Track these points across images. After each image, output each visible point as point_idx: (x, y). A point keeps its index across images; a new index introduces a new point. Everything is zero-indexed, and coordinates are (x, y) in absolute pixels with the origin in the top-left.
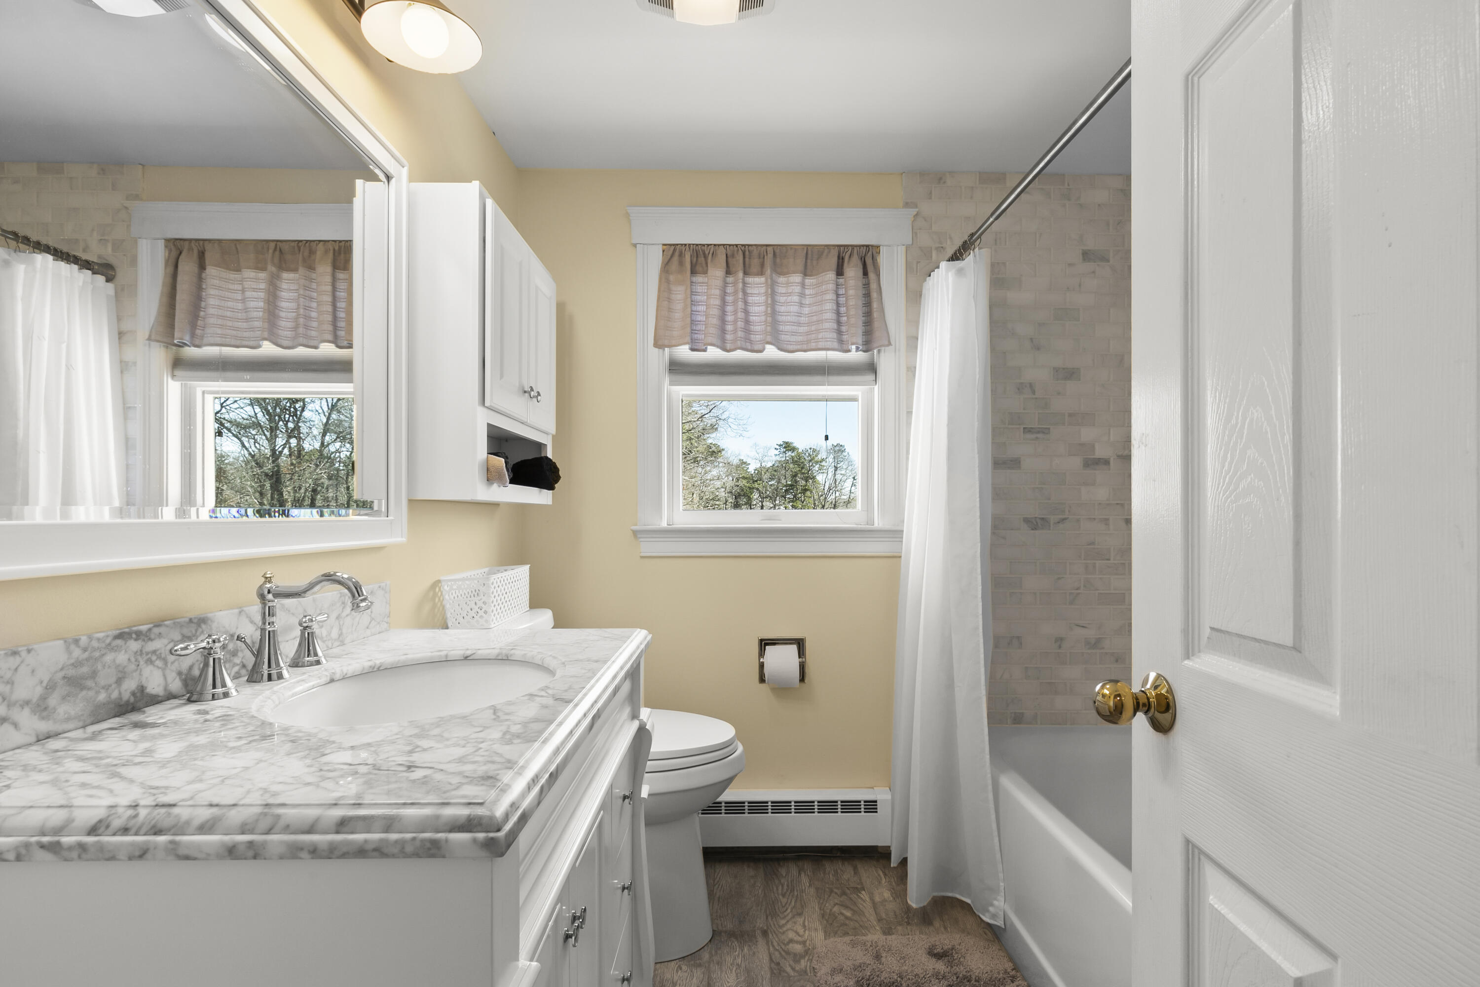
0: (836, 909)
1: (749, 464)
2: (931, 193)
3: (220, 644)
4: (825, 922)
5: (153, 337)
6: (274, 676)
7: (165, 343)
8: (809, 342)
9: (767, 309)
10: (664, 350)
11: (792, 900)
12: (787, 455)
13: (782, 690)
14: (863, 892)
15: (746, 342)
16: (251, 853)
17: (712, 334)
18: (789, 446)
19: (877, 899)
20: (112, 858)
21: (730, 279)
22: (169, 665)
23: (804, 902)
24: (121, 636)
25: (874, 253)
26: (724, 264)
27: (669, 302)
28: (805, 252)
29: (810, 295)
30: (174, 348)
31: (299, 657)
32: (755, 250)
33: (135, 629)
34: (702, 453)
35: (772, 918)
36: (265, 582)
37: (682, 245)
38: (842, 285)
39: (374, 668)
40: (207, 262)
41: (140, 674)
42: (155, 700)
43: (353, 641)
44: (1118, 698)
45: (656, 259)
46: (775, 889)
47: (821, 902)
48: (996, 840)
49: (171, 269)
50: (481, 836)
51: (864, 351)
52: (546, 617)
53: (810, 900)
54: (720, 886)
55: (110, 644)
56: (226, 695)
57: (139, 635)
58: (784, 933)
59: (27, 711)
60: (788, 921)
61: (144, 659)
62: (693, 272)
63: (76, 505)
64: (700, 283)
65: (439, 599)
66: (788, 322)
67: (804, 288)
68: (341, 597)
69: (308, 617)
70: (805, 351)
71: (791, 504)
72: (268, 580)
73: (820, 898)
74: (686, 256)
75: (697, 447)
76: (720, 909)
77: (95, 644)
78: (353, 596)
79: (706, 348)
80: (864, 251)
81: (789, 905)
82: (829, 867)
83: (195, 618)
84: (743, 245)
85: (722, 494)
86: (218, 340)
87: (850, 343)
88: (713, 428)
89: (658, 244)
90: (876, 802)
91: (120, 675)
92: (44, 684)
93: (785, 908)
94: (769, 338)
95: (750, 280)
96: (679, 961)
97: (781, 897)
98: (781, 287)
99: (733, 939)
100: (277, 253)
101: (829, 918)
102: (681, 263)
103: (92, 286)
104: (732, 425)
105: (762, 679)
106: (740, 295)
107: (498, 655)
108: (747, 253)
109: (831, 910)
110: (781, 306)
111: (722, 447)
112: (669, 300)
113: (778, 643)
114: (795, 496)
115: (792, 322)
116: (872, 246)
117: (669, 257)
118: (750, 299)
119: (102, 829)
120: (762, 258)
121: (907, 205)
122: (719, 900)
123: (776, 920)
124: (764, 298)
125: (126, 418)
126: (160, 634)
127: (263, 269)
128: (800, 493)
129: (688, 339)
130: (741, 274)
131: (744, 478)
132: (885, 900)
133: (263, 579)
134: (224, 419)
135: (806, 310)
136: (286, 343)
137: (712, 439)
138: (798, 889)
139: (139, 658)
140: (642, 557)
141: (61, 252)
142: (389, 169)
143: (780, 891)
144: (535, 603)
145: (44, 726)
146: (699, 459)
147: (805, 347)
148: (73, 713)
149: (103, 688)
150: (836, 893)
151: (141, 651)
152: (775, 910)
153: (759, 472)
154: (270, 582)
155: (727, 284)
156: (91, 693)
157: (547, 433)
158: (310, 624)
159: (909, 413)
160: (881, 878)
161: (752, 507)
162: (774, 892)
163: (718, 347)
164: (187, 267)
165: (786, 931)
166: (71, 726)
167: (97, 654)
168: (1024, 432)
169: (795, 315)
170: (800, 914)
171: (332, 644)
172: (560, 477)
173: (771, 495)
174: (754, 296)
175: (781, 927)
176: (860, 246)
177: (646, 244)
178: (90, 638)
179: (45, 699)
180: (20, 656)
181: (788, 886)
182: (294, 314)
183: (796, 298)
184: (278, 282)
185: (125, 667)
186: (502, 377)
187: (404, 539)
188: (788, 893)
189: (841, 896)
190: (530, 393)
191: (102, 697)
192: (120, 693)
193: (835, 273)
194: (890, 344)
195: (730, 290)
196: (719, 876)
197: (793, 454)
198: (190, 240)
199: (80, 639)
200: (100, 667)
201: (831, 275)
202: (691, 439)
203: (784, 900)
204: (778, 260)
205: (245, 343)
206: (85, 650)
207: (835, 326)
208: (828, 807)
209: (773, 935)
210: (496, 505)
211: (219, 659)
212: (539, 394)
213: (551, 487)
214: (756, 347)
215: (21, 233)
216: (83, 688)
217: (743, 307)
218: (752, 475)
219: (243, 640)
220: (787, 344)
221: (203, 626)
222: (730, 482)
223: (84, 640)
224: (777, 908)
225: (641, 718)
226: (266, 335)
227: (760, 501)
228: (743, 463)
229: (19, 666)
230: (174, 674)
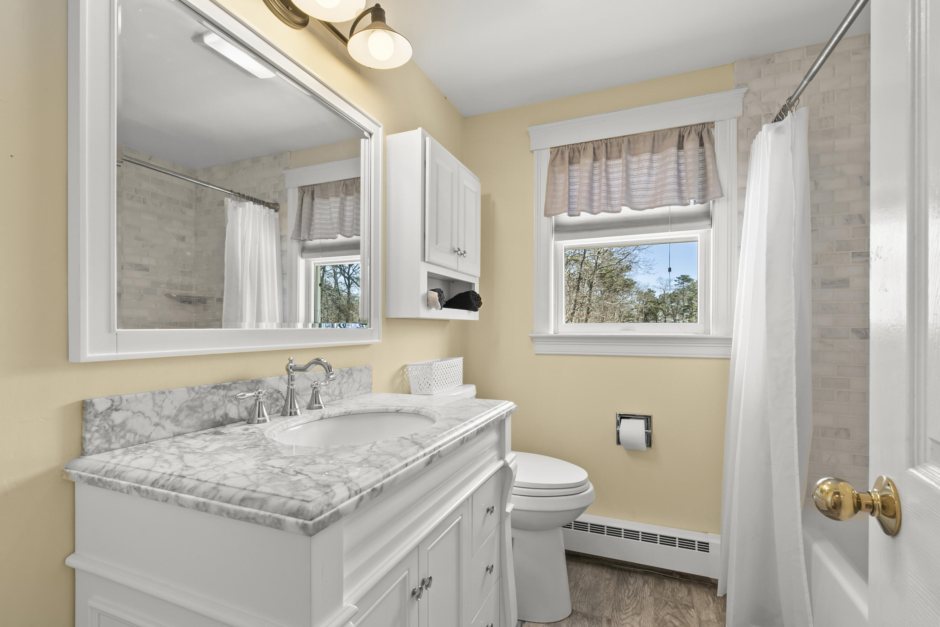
0: (667, 617)
1: (656, 292)
2: (760, 73)
3: (262, 394)
4: (657, 625)
5: (293, 238)
6: (293, 413)
7: (298, 240)
8: (655, 201)
9: (623, 181)
10: (551, 217)
11: (634, 602)
12: (684, 285)
13: (632, 450)
14: (693, 610)
15: (607, 206)
16: (204, 509)
17: (583, 203)
18: (686, 279)
19: (703, 618)
20: (157, 500)
21: (597, 164)
22: (241, 403)
23: (643, 606)
24: (216, 387)
25: (709, 128)
26: (592, 154)
27: (554, 185)
28: (653, 136)
29: (657, 167)
30: (302, 242)
31: (311, 404)
32: (615, 141)
33: (223, 384)
34: (620, 286)
35: (616, 612)
36: (290, 362)
37: (563, 146)
38: (683, 156)
39: (347, 413)
40: (315, 196)
41: (225, 407)
42: (233, 421)
43: (348, 397)
44: (837, 496)
45: (546, 157)
46: (623, 591)
47: (657, 609)
48: (807, 595)
49: (301, 202)
50: (301, 521)
51: (701, 203)
52: (471, 390)
53: (648, 605)
54: (584, 581)
55: (209, 391)
56: (265, 421)
57: (225, 387)
58: (623, 624)
59: (169, 421)
60: (628, 617)
61: (228, 400)
62: (571, 163)
63: (261, 322)
64: (576, 170)
65: (407, 376)
66: (639, 189)
67: (652, 163)
68: (341, 372)
69: (316, 383)
70: (652, 208)
71: (688, 319)
72: (291, 361)
73: (657, 606)
74: (566, 153)
75: (616, 282)
76: (580, 597)
77: (202, 390)
78: (327, 372)
79: (579, 213)
80: (701, 128)
81: (632, 605)
82: (669, 585)
83: (255, 380)
84: (605, 139)
85: (635, 312)
86: (319, 236)
87: (688, 198)
88: (628, 268)
89: (548, 148)
90: (708, 544)
91: (215, 407)
92: (177, 409)
93: (628, 607)
94: (624, 202)
95: (611, 162)
96: (546, 625)
97: (626, 598)
98: (634, 164)
99: (585, 619)
100: (345, 186)
101: (660, 623)
102: (563, 158)
103: (269, 215)
104: (641, 266)
105: (619, 443)
106: (604, 174)
107: (414, 411)
108: (609, 144)
109: (663, 617)
110: (634, 177)
111: (634, 280)
112: (555, 184)
113: (631, 418)
114: (691, 314)
115: (642, 188)
116: (708, 123)
117: (554, 156)
118: (611, 176)
119: (155, 485)
120: (619, 145)
121: (738, 86)
122: (581, 590)
123: (619, 614)
124: (622, 173)
125: (283, 279)
126: (236, 387)
127: (338, 196)
128: (694, 312)
129: (567, 209)
130: (604, 160)
131: (651, 302)
132: (709, 620)
133: (289, 361)
134: (354, 277)
135: (654, 178)
136: (348, 234)
137: (628, 275)
138: (641, 595)
139: (225, 399)
140: (536, 354)
141: (257, 200)
142: (371, 130)
143: (626, 594)
144: (466, 381)
145: (177, 429)
146: (617, 290)
147: (652, 205)
148: (191, 424)
149: (206, 413)
150: (670, 605)
151: (226, 395)
152: (620, 606)
153: (663, 297)
154: (292, 362)
155: (595, 168)
156: (200, 415)
157: (475, 277)
158: (316, 386)
159: (739, 247)
160: (710, 602)
161: (658, 321)
162: (621, 594)
163: (587, 212)
164: (307, 199)
165: (626, 623)
166: (190, 430)
167: (203, 396)
168: (852, 256)
169: (645, 183)
170: (638, 614)
171: (335, 398)
172: (482, 303)
173: (672, 313)
174: (614, 174)
175: (622, 620)
176: (697, 125)
177: (540, 150)
178: (200, 387)
179: (178, 416)
180: (166, 394)
181: (633, 592)
182: (352, 218)
183: (645, 171)
184: (345, 202)
185: (218, 403)
186: (437, 243)
187: (380, 341)
188: (632, 597)
189: (673, 609)
190: (459, 252)
191: (206, 417)
192: (215, 416)
193: (676, 148)
194: (722, 195)
195: (596, 172)
196: (584, 574)
197: (689, 284)
198: (308, 186)
199: (195, 388)
200: (204, 402)
201: (673, 150)
202: (612, 277)
203: (628, 601)
204: (632, 145)
205: (331, 236)
206: (197, 393)
207: (676, 187)
208: (668, 541)
209: (614, 624)
210: (446, 321)
211: (262, 402)
212: (465, 252)
213: (476, 310)
214: (615, 209)
215: (241, 193)
216: (196, 412)
217: (606, 182)
218: (658, 299)
219: (280, 393)
220: (639, 204)
221: (260, 385)
222: (641, 305)
223: (197, 388)
224: (621, 606)
225: (505, 460)
226: (338, 231)
227: (664, 318)
228: (650, 291)
229: (165, 399)
230: (243, 409)
